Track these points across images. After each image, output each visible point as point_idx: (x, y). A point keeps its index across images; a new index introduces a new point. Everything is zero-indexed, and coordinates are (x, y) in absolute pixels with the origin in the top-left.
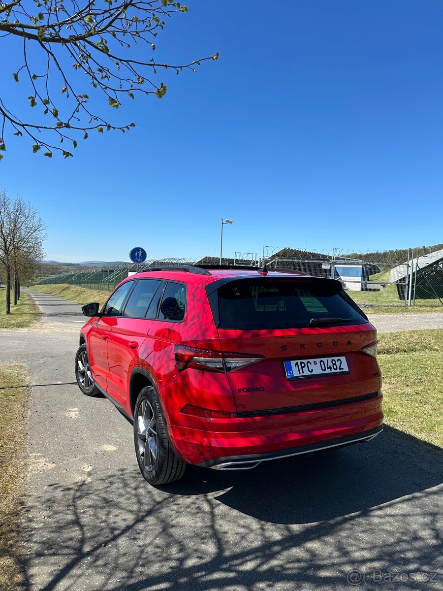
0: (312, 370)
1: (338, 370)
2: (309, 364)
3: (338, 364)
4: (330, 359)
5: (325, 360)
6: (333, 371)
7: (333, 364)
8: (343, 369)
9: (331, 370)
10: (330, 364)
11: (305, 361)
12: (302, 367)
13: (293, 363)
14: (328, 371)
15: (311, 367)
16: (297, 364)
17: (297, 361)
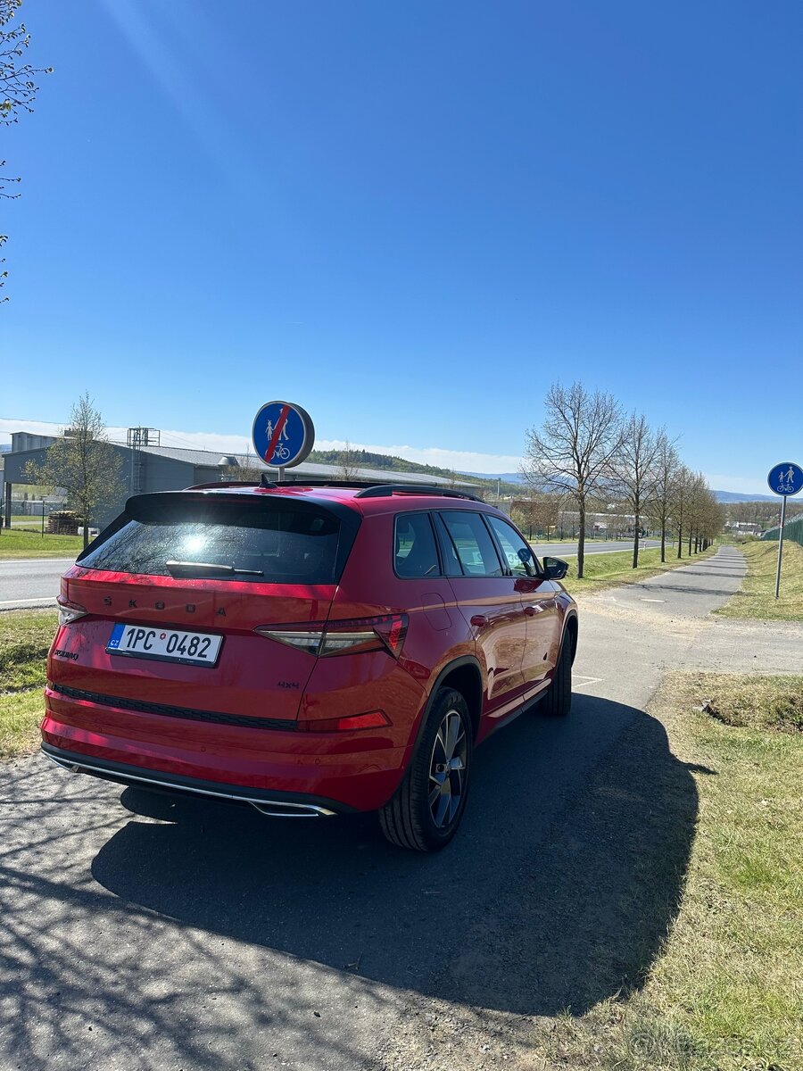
0: (151, 645)
1: (195, 657)
2: (151, 635)
3: (201, 646)
4: (191, 635)
5: (181, 634)
6: (185, 655)
7: (192, 645)
8: (205, 656)
9: (182, 654)
10: (187, 644)
11: (148, 630)
12: (138, 638)
13: (128, 628)
14: (176, 654)
15: (151, 640)
16: (133, 631)
17: (134, 627)
